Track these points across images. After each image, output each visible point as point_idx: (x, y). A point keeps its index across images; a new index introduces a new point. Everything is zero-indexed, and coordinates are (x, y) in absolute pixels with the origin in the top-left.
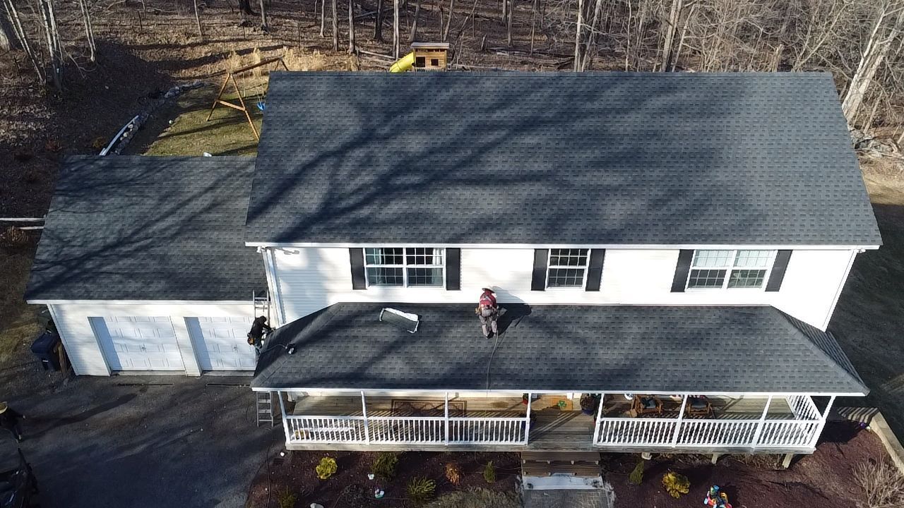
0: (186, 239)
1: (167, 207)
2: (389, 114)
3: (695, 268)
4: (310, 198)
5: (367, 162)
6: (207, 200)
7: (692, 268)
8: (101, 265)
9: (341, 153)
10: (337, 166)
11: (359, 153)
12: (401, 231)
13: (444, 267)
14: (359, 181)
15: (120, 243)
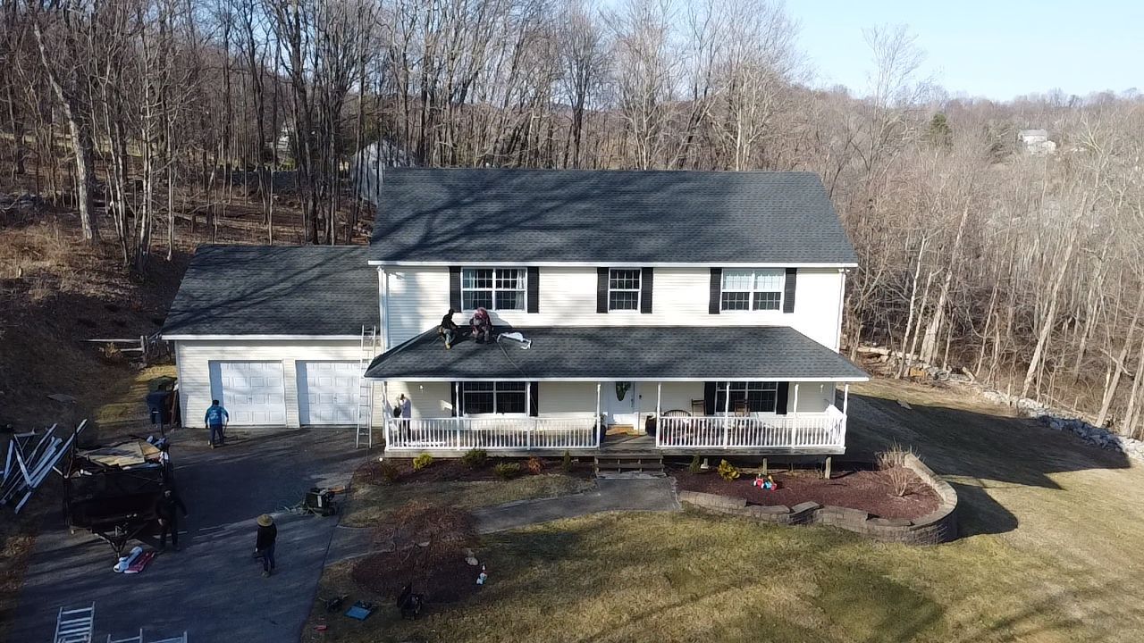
0: (298, 297)
1: (281, 277)
2: (471, 191)
3: (725, 291)
4: (410, 237)
5: (456, 218)
6: (316, 271)
7: (722, 291)
8: (224, 312)
9: (435, 212)
10: (434, 218)
11: (450, 212)
12: (486, 254)
13: (526, 289)
14: (449, 227)
15: (243, 298)
